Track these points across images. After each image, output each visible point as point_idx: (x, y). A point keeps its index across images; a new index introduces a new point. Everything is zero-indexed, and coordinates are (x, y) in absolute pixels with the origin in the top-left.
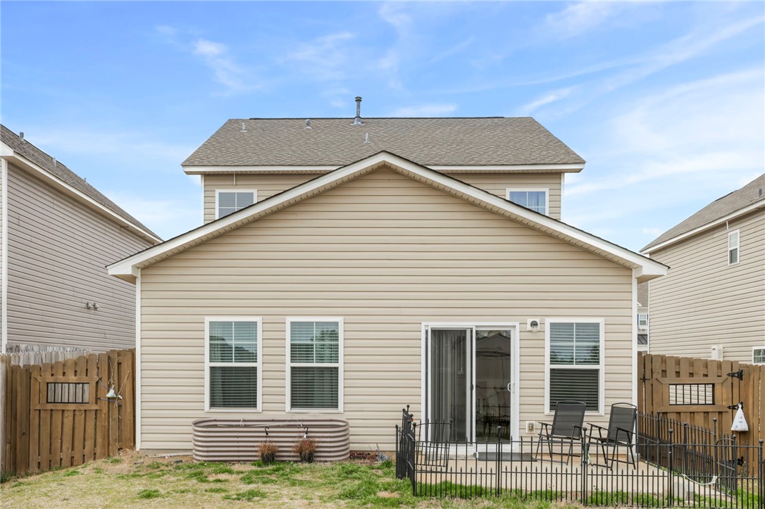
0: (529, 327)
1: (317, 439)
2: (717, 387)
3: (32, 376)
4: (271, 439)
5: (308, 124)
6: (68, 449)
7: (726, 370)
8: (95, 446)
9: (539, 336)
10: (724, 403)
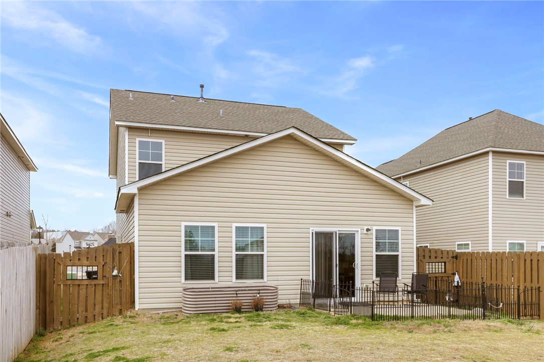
0: (365, 232)
1: (265, 297)
2: (447, 264)
3: (56, 261)
4: (239, 298)
5: (173, 99)
6: (83, 311)
7: (451, 255)
8: (102, 308)
9: (370, 236)
10: (450, 272)
